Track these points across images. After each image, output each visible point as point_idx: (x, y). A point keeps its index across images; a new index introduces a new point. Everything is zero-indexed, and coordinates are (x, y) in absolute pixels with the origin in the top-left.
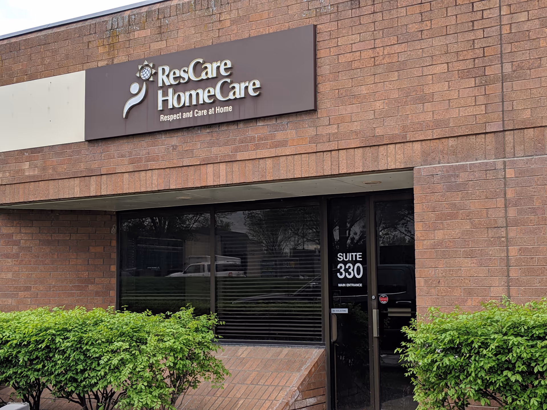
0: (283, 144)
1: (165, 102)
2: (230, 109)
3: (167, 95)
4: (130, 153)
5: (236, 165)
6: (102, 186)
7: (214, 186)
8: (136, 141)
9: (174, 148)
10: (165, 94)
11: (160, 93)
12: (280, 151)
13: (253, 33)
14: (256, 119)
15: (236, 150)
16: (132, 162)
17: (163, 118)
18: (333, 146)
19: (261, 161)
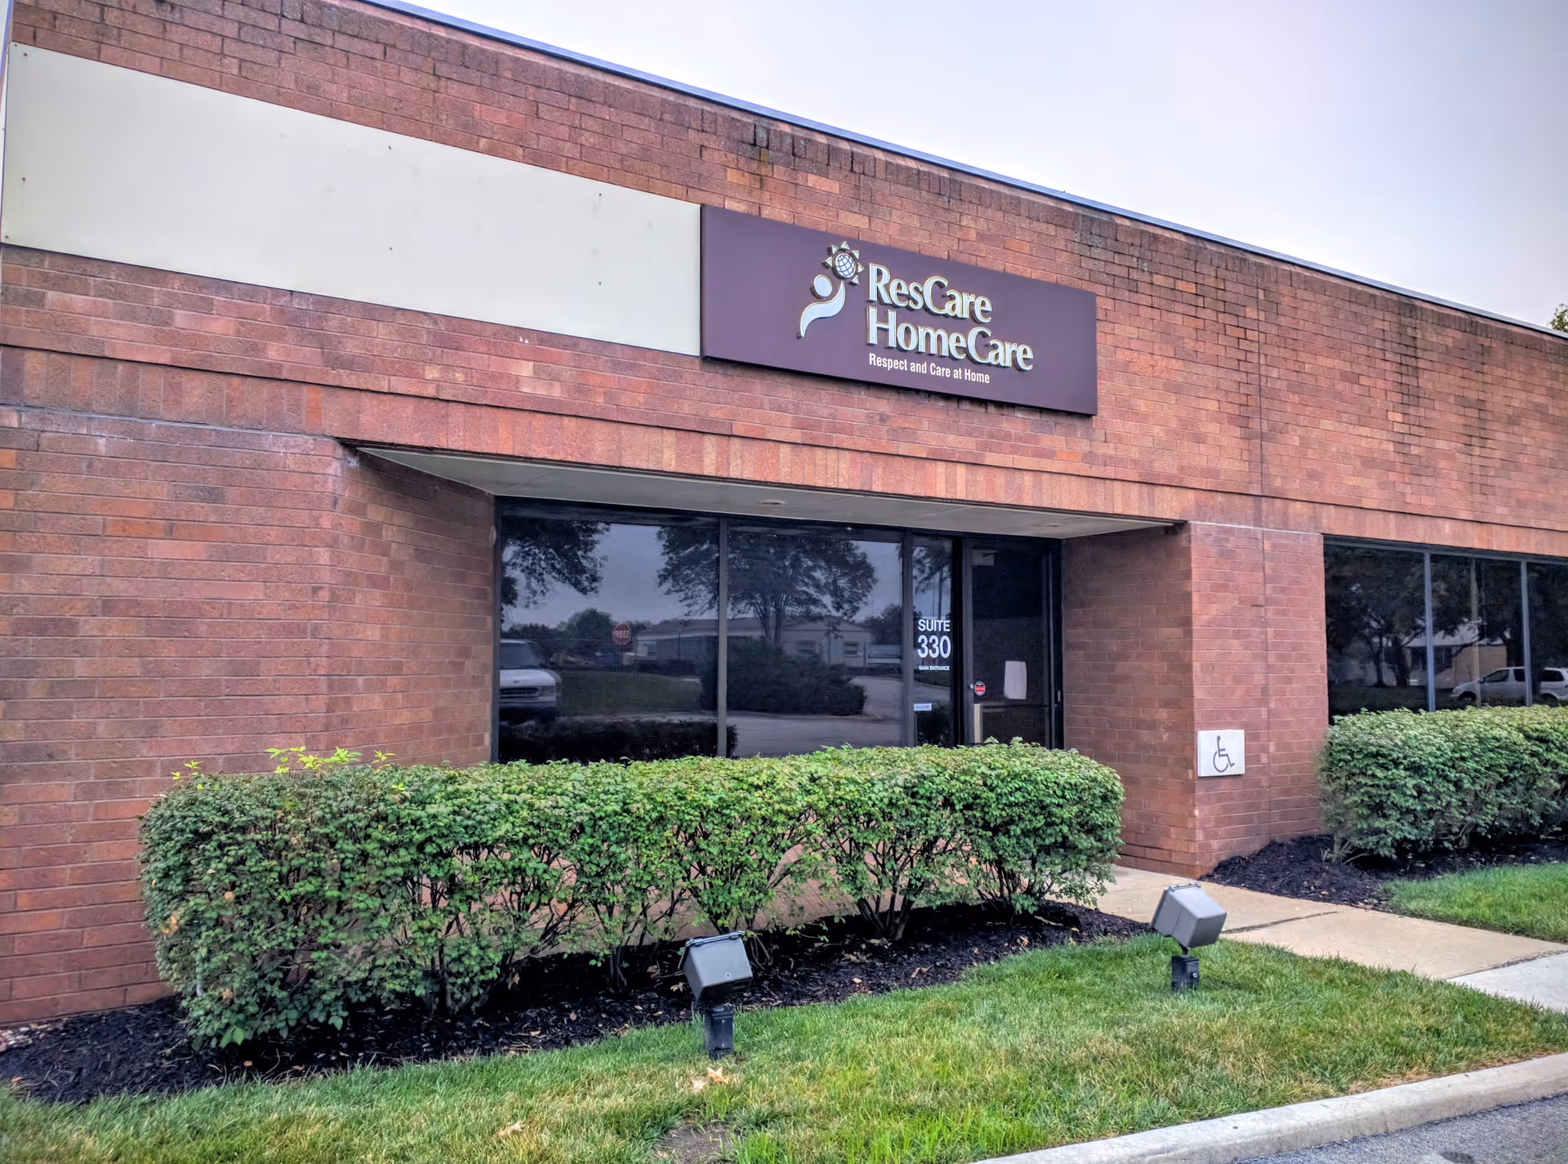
0: (1049, 454)
1: (883, 332)
2: (986, 379)
3: (886, 321)
4: (797, 409)
5: (981, 471)
6: (732, 460)
7: (942, 500)
8: (809, 386)
9: (883, 419)
10: (883, 318)
11: (873, 313)
12: (1046, 464)
13: (1010, 269)
14: (1012, 406)
15: (986, 447)
16: (800, 425)
17: (873, 359)
18: (1109, 472)
19: (1017, 474)
